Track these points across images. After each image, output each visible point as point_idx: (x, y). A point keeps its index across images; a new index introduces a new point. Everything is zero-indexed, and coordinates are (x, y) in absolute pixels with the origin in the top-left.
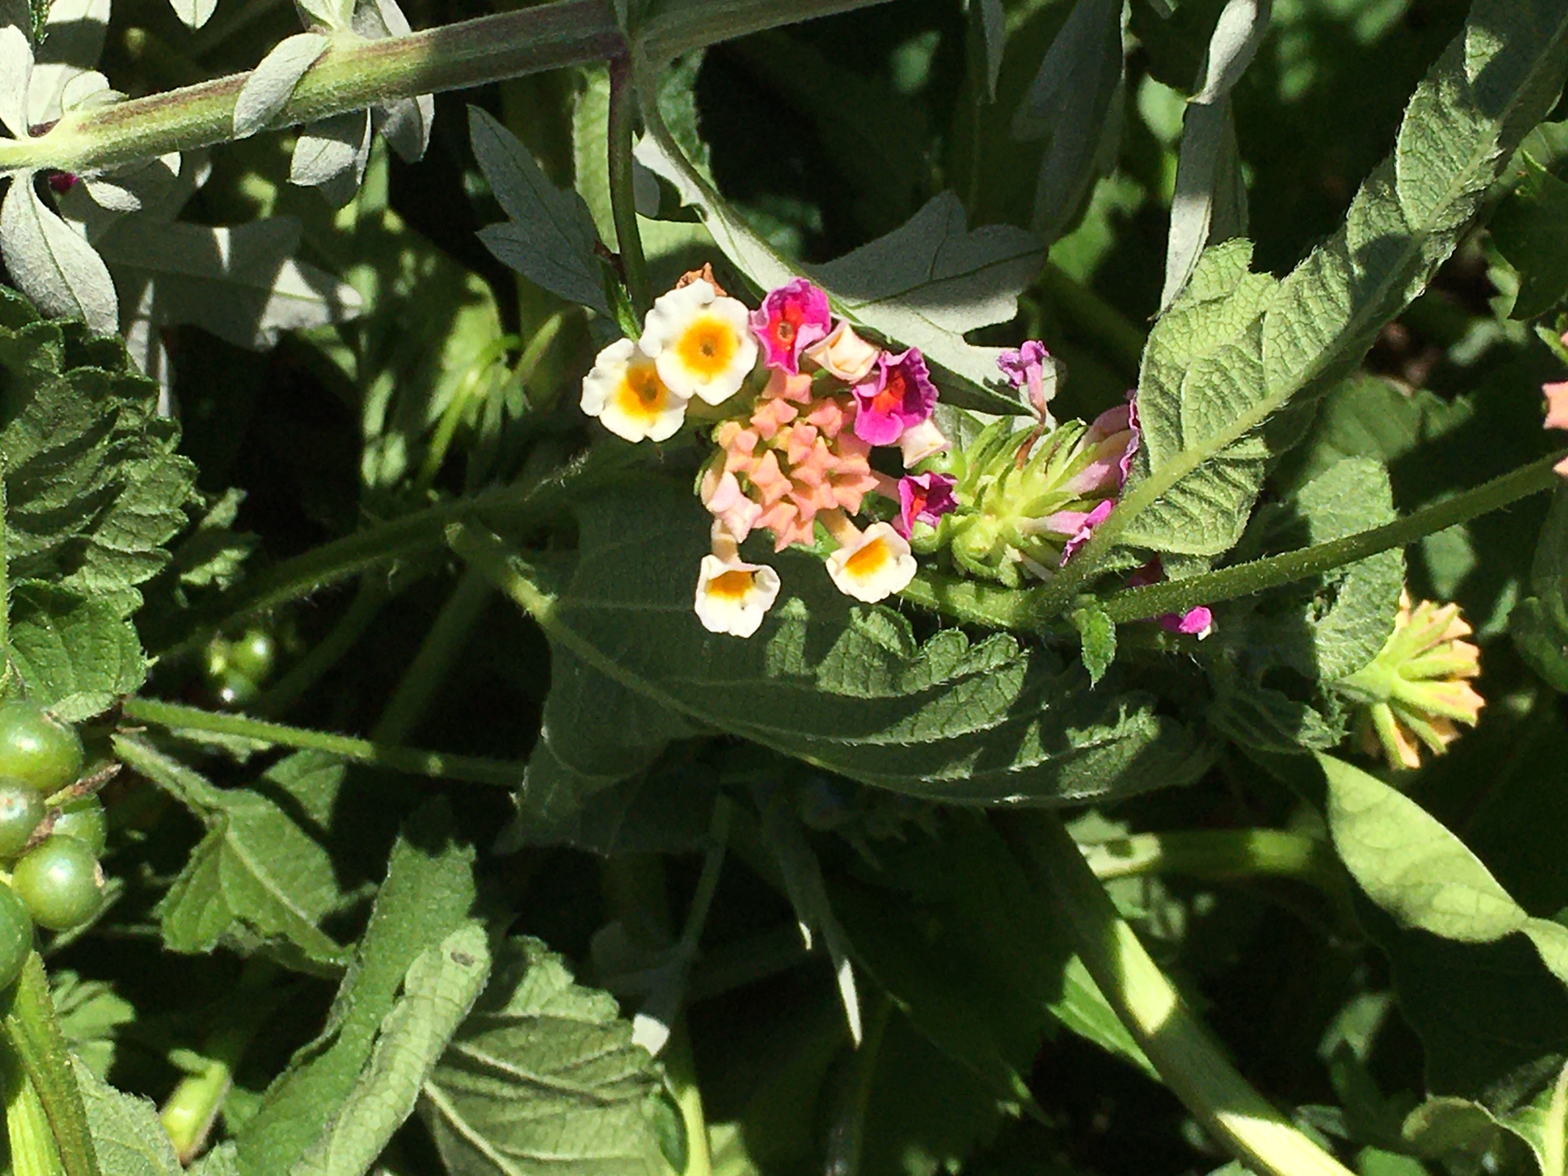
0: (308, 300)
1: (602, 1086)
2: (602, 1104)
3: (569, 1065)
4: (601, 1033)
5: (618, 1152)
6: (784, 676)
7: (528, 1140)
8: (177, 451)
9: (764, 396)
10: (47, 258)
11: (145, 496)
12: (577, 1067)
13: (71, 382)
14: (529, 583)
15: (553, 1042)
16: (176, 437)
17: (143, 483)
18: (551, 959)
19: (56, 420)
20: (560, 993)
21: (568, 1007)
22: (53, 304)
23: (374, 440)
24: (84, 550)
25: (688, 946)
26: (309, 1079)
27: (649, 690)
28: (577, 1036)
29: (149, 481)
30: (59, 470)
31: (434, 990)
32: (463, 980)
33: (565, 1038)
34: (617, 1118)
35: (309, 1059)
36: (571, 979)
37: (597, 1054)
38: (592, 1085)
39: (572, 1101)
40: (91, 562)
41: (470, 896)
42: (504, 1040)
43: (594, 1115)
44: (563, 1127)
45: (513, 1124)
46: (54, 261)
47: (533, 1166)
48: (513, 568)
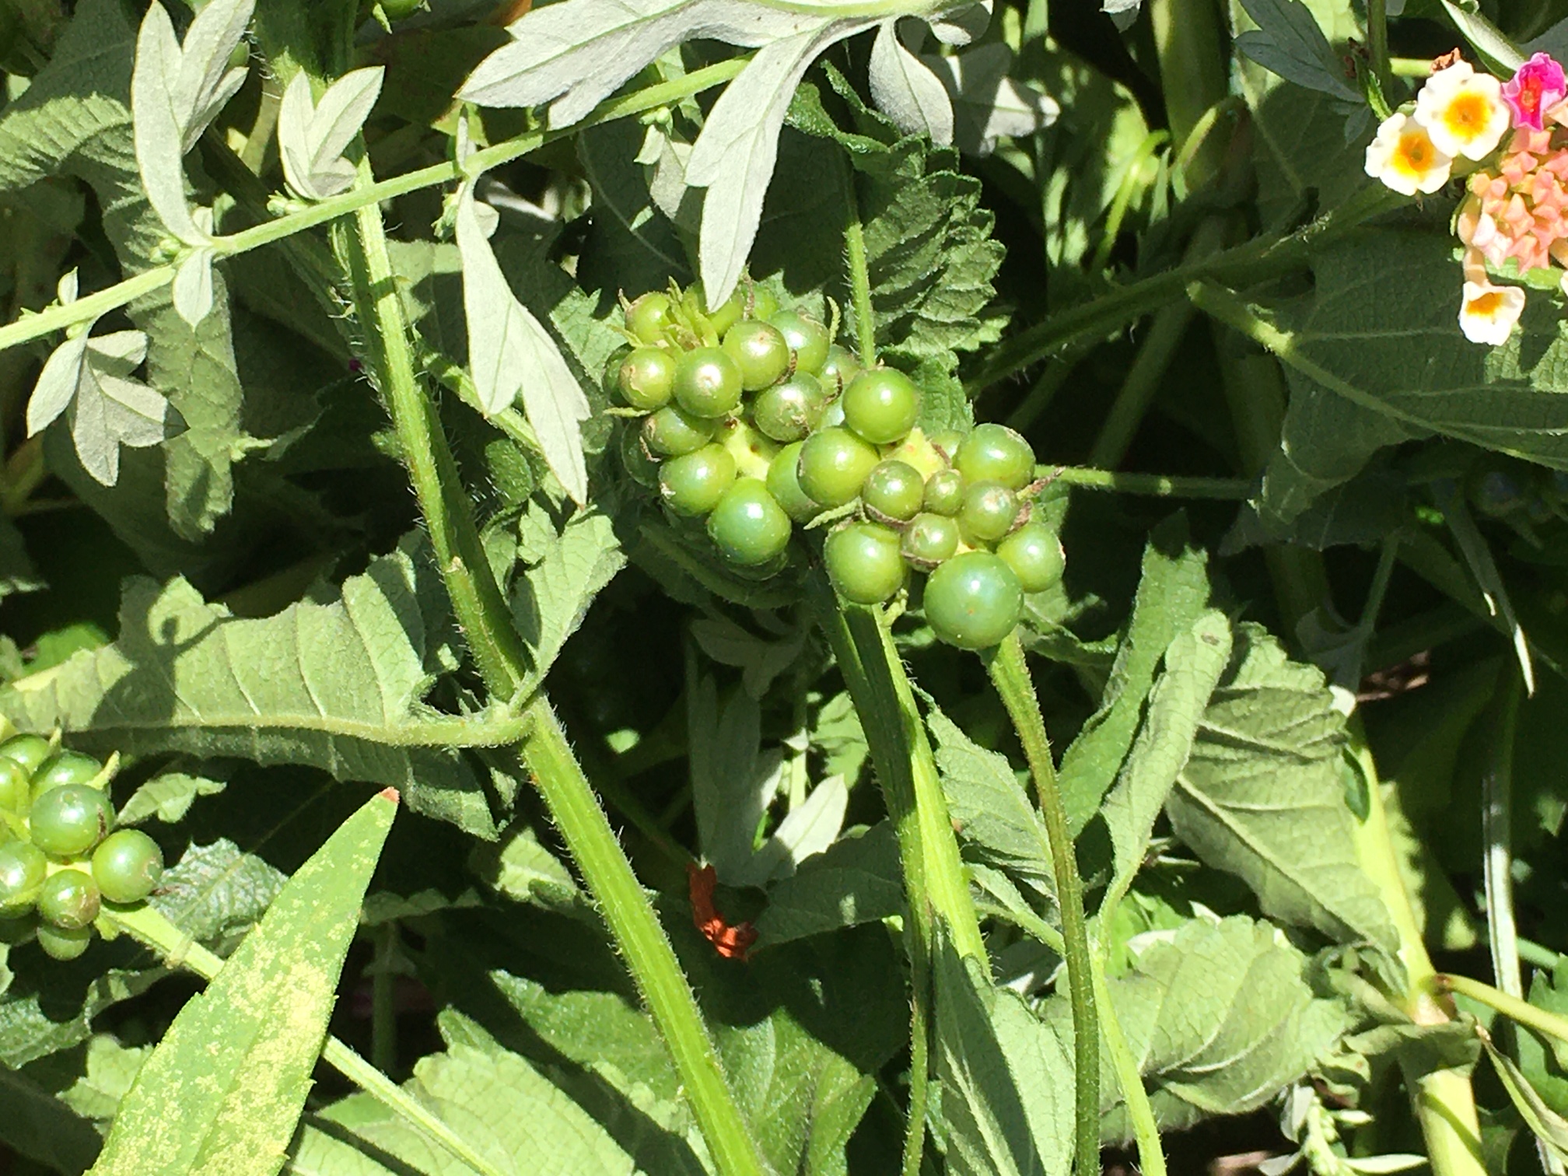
0: (1021, 112)
1: (1307, 746)
2: (1305, 761)
3: (1284, 729)
4: (1309, 700)
5: (1316, 802)
6: (1500, 381)
7: (1246, 795)
8: (991, 237)
9: (1511, 151)
10: (906, 87)
11: (962, 275)
12: (1289, 730)
13: (928, 185)
14: (1266, 325)
15: (1269, 709)
16: (990, 226)
17: (963, 264)
18: (1267, 640)
19: (914, 217)
20: (1276, 669)
21: (1283, 679)
22: (908, 124)
23: (1053, 228)
24: (911, 323)
25: (1367, 627)
26: (1094, 744)
27: (1375, 404)
28: (1290, 704)
29: (968, 263)
30: (907, 258)
31: (1192, 665)
32: (1213, 657)
33: (1279, 706)
34: (1316, 772)
35: (1093, 728)
36: (1284, 656)
37: (1305, 718)
38: (1299, 745)
39: (1282, 760)
40: (917, 332)
41: (1206, 592)
42: (1228, 710)
43: (1296, 769)
44: (1273, 782)
45: (1233, 782)
46: (910, 89)
47: (1249, 815)
48: (1251, 313)
